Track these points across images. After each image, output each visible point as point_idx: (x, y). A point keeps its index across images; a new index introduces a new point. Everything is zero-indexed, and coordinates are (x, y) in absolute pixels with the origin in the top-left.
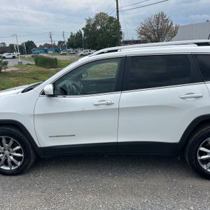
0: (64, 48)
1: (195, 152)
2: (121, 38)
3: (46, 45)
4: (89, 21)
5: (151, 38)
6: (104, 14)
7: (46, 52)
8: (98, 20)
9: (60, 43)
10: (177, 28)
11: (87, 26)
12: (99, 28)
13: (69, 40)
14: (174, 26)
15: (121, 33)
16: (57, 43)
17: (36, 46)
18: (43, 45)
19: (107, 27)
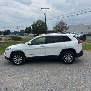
0: (23, 33)
1: (63, 58)
2: (47, 30)
3: (15, 32)
4: (34, 23)
5: (58, 30)
6: (40, 20)
7: (15, 34)
8: (38, 22)
9: (21, 31)
10: (68, 26)
11: (33, 25)
12: (38, 25)
13: (25, 30)
14: (67, 25)
15: (47, 28)
16: (20, 31)
17: (10, 32)
18: (14, 31)
19: (41, 25)
